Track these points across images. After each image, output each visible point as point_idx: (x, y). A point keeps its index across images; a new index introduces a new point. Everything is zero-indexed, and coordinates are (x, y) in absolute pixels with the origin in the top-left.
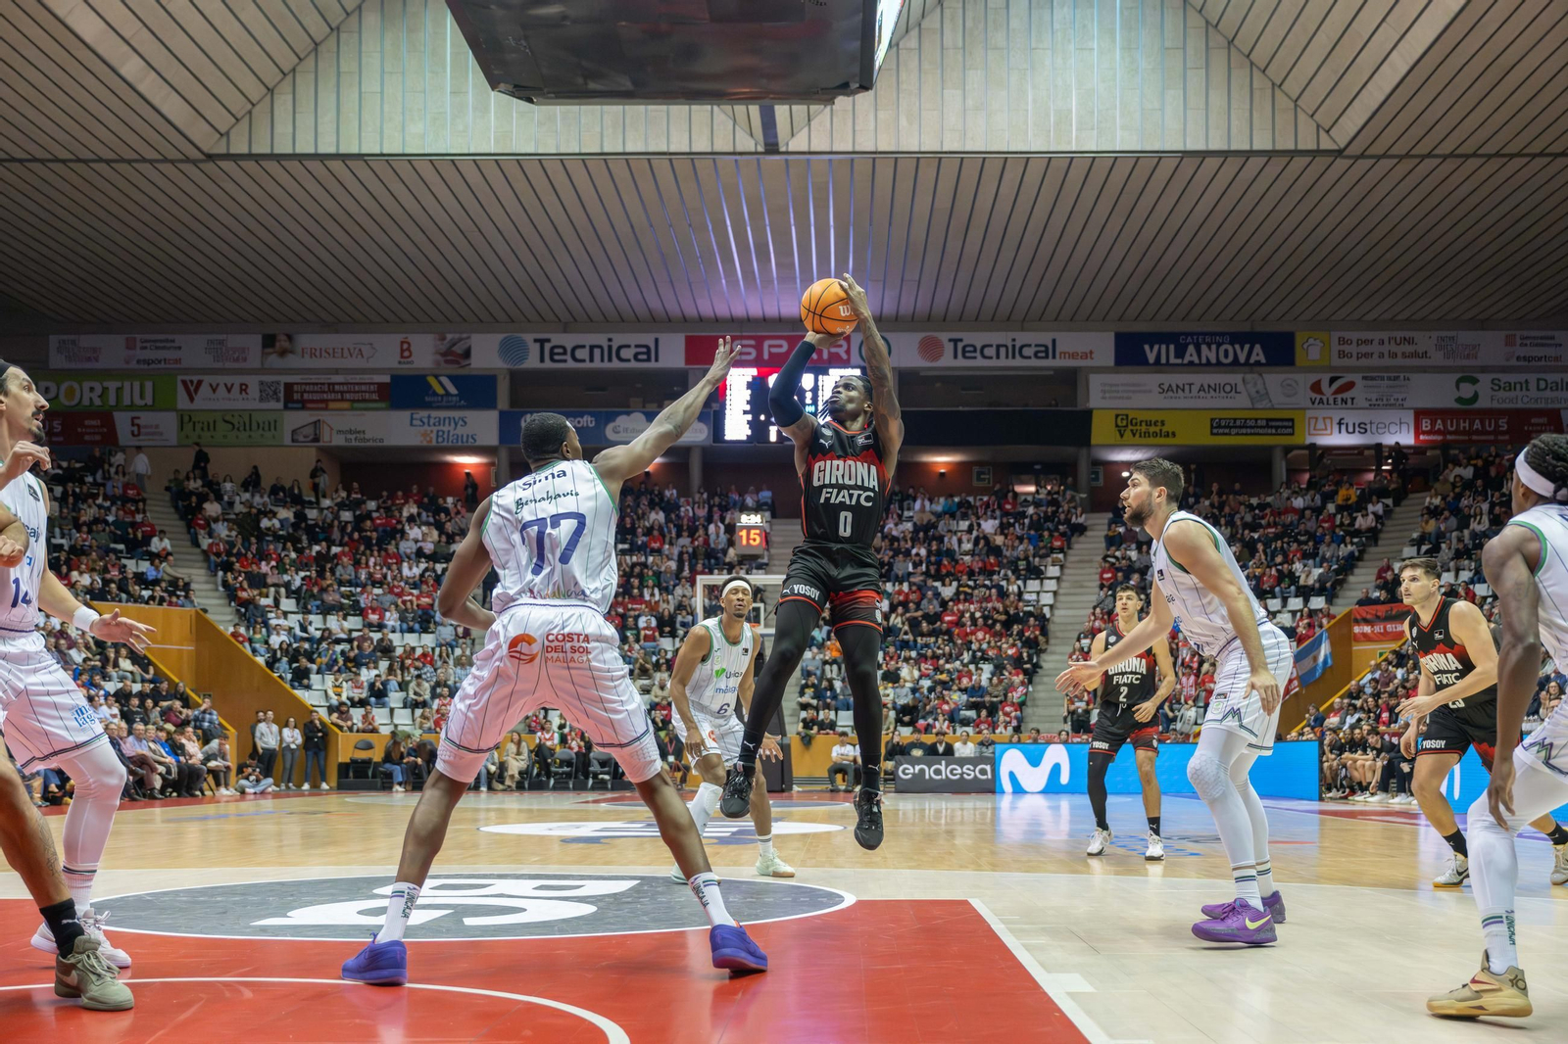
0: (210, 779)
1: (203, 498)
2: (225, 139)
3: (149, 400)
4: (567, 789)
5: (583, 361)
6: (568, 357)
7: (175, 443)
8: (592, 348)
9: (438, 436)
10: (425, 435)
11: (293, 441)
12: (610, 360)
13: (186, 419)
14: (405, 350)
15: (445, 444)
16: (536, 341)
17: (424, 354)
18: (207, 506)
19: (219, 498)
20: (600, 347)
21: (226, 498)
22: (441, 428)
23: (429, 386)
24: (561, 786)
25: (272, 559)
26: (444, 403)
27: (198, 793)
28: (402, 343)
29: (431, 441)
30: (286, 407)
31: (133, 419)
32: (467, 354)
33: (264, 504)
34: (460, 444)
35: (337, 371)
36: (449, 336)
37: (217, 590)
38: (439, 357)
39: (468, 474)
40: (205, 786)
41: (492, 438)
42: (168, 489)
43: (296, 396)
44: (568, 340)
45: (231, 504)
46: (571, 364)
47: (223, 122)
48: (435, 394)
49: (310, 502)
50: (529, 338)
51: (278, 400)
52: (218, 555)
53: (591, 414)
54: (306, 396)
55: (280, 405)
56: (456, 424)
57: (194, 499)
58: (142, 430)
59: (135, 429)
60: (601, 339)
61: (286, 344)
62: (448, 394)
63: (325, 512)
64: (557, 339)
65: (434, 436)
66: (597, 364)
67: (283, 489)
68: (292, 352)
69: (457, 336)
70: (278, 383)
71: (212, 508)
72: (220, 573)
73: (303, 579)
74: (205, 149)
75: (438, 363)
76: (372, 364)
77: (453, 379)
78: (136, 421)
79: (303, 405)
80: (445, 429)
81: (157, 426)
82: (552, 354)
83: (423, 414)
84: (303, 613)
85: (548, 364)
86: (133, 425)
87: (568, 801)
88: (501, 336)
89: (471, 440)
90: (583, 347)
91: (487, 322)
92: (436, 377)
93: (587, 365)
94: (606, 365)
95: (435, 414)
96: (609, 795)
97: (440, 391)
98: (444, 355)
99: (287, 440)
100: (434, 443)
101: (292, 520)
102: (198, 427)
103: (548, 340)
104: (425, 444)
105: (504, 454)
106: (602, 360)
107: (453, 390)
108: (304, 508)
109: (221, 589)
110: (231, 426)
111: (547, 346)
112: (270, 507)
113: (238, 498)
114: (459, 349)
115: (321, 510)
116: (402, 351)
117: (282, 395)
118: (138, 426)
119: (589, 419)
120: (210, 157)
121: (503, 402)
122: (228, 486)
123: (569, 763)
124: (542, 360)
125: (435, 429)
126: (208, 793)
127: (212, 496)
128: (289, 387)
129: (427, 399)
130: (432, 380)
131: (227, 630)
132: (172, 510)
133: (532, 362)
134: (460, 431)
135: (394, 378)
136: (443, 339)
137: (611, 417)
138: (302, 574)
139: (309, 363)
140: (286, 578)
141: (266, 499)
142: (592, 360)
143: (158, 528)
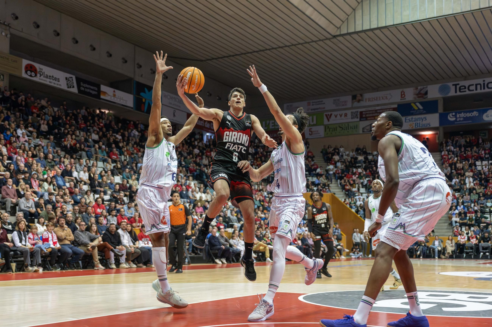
0: (338, 253)
1: (333, 154)
2: (339, 30)
3: (315, 122)
4: (471, 258)
5: (473, 90)
6: (467, 90)
7: (323, 136)
8: (476, 85)
9: (415, 125)
10: (410, 125)
11: (363, 132)
12: (484, 88)
13: (327, 127)
14: (403, 95)
15: (418, 128)
16: (453, 85)
17: (410, 95)
18: (334, 157)
19: (338, 154)
20: (480, 84)
21: (341, 154)
22: (417, 122)
23: (412, 107)
24: (469, 257)
25: (356, 174)
26: (419, 112)
27: (334, 257)
28: (401, 92)
29: (413, 127)
30: (360, 120)
31: (310, 129)
32: (426, 93)
33: (354, 155)
34: (424, 127)
35: (378, 105)
36: (419, 88)
37: (338, 186)
38: (415, 96)
39: (427, 139)
40: (336, 255)
41: (436, 123)
42: (322, 152)
43: (364, 116)
44: (466, 83)
45: (342, 156)
46: (468, 92)
47: (338, 23)
48: (414, 110)
49: (369, 153)
50: (450, 84)
51: (358, 118)
52: (339, 174)
53: (477, 111)
54: (367, 115)
55: (358, 120)
56: (422, 120)
57: (330, 155)
58: (313, 133)
59: (311, 133)
60: (480, 81)
61: (360, 98)
62: (419, 109)
63: (375, 156)
64: (462, 83)
65: (414, 125)
66: (479, 91)
67: (360, 149)
68: (362, 100)
69: (422, 87)
70: (357, 112)
71: (336, 158)
72: (339, 181)
73: (368, 181)
74: (333, 34)
75: (415, 98)
76: (390, 102)
77: (421, 103)
78: (311, 130)
79: (366, 119)
80: (418, 122)
81: (318, 131)
82: (460, 89)
83: (410, 117)
84: (368, 193)
85: (459, 93)
86: (310, 131)
87: (472, 263)
88: (440, 85)
89: (428, 125)
90: (473, 85)
91: (433, 80)
92: (415, 103)
93: (475, 92)
94: (483, 91)
95: (414, 117)
96: (489, 261)
97: (416, 108)
98: (417, 95)
99: (361, 132)
100: (414, 128)
101: (363, 160)
102: (331, 130)
103: (458, 84)
104: (411, 128)
105: (441, 129)
106: (481, 89)
107: (421, 107)
108: (367, 155)
109: (339, 186)
110: (341, 129)
111: (458, 87)
112: (356, 156)
113: (344, 154)
114: (423, 92)
115: (373, 156)
116: (402, 95)
117: (359, 116)
118: (311, 131)
119: (476, 113)
120: (334, 37)
121: (441, 109)
122: (342, 149)
123: (472, 248)
124: (456, 92)
125: (414, 123)
126: (337, 258)
127: (336, 153)
128: (361, 113)
129: (411, 112)
130: (413, 105)
131: (342, 200)
132: (323, 159)
133: (452, 93)
134: (424, 122)
135: (398, 105)
136: (417, 89)
137: (486, 111)
138: (367, 179)
139: (368, 103)
140: (362, 181)
141: (354, 153)
142: (476, 89)
143: (319, 166)
